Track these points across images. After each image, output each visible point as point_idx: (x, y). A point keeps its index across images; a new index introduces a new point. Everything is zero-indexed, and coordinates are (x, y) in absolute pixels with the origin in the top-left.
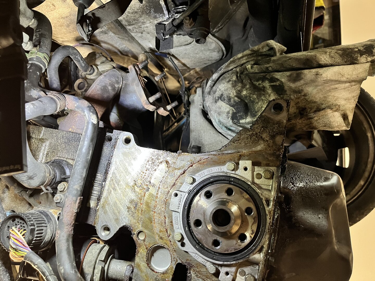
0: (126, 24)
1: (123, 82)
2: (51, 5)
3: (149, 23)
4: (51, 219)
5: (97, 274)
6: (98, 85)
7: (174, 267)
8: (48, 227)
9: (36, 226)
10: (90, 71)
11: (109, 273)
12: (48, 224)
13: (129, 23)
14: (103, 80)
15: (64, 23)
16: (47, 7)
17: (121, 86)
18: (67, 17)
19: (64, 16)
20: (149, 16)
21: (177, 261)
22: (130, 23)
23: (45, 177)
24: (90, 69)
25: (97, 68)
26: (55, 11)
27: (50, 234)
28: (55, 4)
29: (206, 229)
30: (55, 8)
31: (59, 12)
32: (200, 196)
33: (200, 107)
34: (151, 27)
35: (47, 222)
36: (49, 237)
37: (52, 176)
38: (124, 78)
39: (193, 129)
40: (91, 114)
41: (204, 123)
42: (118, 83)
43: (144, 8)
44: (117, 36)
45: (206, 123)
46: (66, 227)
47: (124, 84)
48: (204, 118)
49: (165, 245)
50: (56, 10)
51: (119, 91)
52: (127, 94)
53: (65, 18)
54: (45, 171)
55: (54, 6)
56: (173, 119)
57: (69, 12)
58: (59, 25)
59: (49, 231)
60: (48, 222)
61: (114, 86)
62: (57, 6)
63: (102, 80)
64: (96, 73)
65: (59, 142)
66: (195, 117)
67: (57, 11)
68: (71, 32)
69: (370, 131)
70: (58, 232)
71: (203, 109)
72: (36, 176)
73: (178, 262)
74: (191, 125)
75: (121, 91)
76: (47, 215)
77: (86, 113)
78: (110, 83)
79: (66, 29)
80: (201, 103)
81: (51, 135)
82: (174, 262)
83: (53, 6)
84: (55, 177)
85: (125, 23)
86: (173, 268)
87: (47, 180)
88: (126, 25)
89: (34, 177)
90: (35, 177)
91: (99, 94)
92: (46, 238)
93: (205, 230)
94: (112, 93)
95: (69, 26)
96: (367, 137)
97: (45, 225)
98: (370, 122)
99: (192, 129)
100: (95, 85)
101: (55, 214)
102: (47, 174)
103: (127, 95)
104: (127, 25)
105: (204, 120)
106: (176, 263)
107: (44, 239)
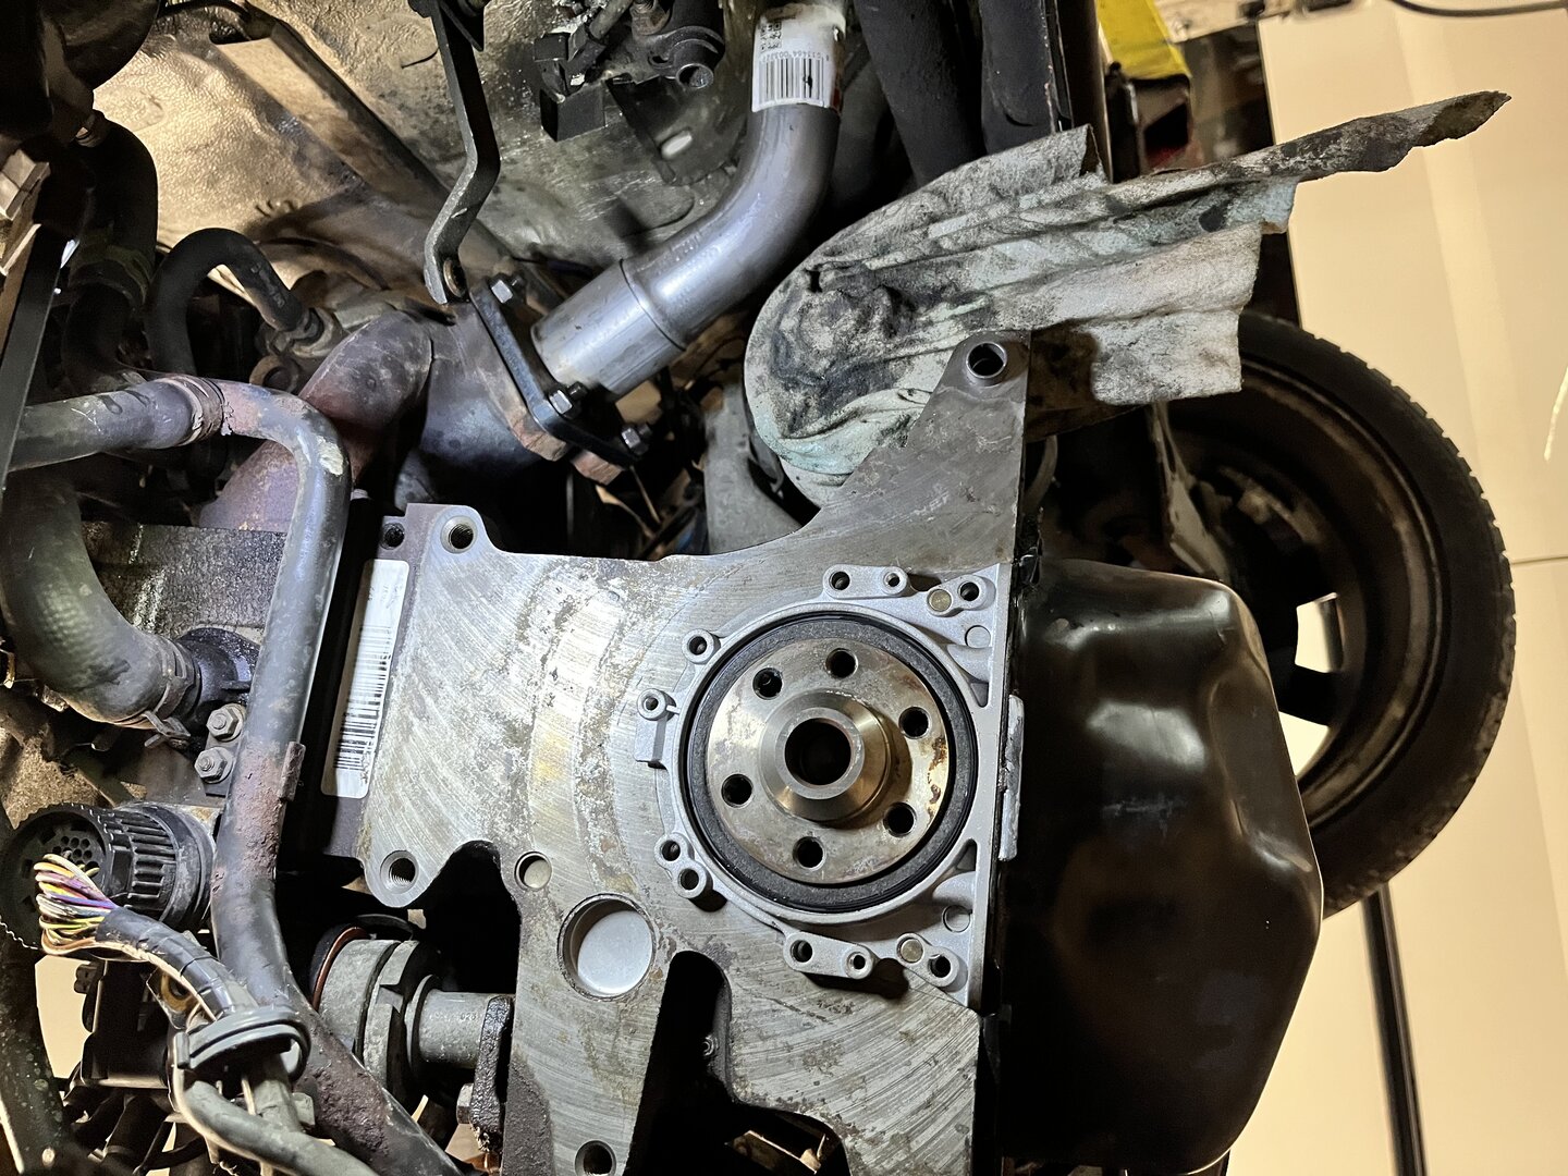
0: (435, 154)
1: (436, 357)
2: (145, 103)
3: (519, 147)
4: (190, 834)
5: (375, 1034)
6: (340, 363)
7: (666, 970)
8: (180, 858)
9: (134, 849)
10: (306, 329)
11: (423, 1036)
12: (180, 847)
13: (444, 152)
14: (357, 346)
15: (196, 172)
16: (130, 111)
17: (427, 368)
18: (207, 145)
19: (197, 141)
20: (518, 117)
21: (673, 945)
22: (448, 151)
23: (156, 675)
24: (306, 320)
25: (334, 317)
26: (161, 124)
27: (189, 887)
28: (162, 97)
29: (767, 806)
30: (161, 113)
31: (178, 130)
32: (738, 694)
33: (740, 450)
34: (528, 161)
35: (173, 840)
36: (183, 896)
37: (184, 676)
38: (436, 341)
39: (720, 535)
40: (321, 440)
41: (760, 507)
42: (415, 357)
43: (497, 86)
44: (402, 207)
45: (769, 509)
46: (248, 853)
47: (437, 362)
48: (758, 492)
49: (624, 894)
50: (164, 121)
51: (422, 387)
52: (455, 401)
53: (198, 150)
54: (158, 656)
55: (158, 105)
56: (648, 533)
57: (216, 126)
58: (177, 180)
59: (183, 870)
60: (180, 840)
61: (402, 367)
62: (168, 107)
63: (352, 347)
64: (330, 336)
65: (204, 570)
66: (725, 490)
67: (169, 127)
68: (223, 207)
69: (1403, 512)
70: (221, 871)
71: (752, 458)
72: (125, 671)
73: (677, 951)
74: (713, 523)
75: (430, 391)
76: (173, 820)
77: (300, 439)
78: (385, 358)
79: (206, 195)
80: (744, 436)
81: (171, 548)
82: (662, 955)
83: (154, 106)
84: (194, 685)
85: (429, 153)
86: (660, 974)
87: (168, 689)
88: (433, 161)
89: (117, 675)
90: (123, 675)
91: (346, 394)
92: (172, 900)
93: (763, 807)
94: (394, 394)
95: (217, 181)
96: (1396, 534)
97: (170, 851)
98: (1402, 480)
99: (717, 535)
100: (329, 366)
101: (204, 817)
102: (164, 666)
103: (455, 405)
104: (437, 158)
105: (758, 498)
106: (669, 953)
107: (167, 901)
